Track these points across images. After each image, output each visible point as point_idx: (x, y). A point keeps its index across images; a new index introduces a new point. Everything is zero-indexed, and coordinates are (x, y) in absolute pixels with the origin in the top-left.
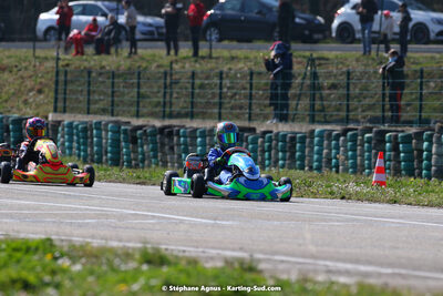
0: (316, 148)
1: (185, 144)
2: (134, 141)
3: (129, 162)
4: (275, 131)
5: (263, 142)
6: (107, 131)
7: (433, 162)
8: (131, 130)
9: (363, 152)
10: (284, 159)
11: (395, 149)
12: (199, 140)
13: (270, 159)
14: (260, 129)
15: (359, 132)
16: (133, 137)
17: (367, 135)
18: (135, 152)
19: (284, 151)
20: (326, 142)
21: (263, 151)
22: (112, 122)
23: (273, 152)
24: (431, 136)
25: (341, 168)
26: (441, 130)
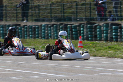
0: (43, 31)
4: (28, 25)
5: (24, 29)
7: (85, 34)
10: (32, 35)
11: (71, 30)
12: (1, 29)
13: (27, 35)
15: (58, 25)
17: (61, 26)
19: (31, 32)
20: (46, 29)
21: (24, 32)
23: (28, 32)
24: (84, 26)
25: (52, 37)
26: (87, 24)
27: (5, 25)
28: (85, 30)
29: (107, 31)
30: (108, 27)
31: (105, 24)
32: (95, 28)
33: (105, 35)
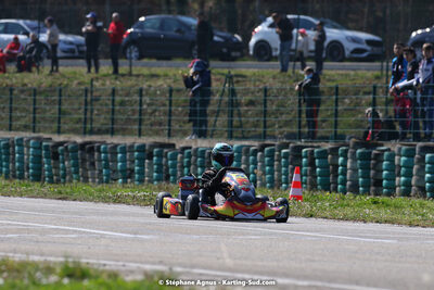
1: (106, 160)
2: (55, 156)
3: (51, 177)
4: (194, 147)
5: (182, 158)
6: (29, 148)
7: (348, 177)
8: (53, 147)
9: (280, 166)
11: (311, 164)
12: (119, 155)
14: (179, 145)
15: (276, 148)
16: (54, 153)
17: (284, 151)
18: (57, 168)
19: (202, 166)
20: (243, 158)
21: (183, 167)
22: (33, 138)
23: (192, 167)
24: (346, 151)
25: (258, 182)
26: (356, 146)
27: (132, 146)
28: (349, 165)
29: (409, 167)
30: (413, 157)
31: (404, 148)
32: (379, 158)
33: (403, 179)
